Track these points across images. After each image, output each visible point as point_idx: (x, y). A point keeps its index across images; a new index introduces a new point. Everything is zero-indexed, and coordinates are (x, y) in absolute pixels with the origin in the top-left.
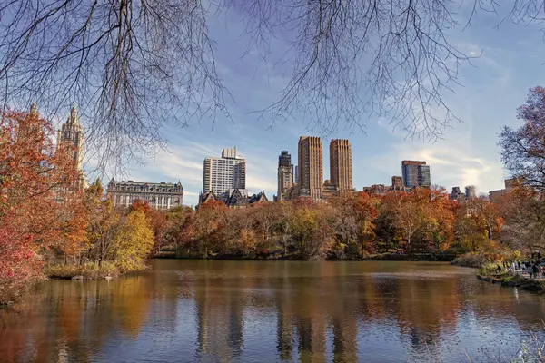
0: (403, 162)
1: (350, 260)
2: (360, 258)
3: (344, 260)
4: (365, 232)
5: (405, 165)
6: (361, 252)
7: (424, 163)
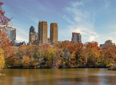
0: (73, 33)
1: (67, 68)
2: (70, 67)
3: (65, 68)
4: (72, 58)
5: (73, 34)
6: (70, 65)
7: (80, 34)
